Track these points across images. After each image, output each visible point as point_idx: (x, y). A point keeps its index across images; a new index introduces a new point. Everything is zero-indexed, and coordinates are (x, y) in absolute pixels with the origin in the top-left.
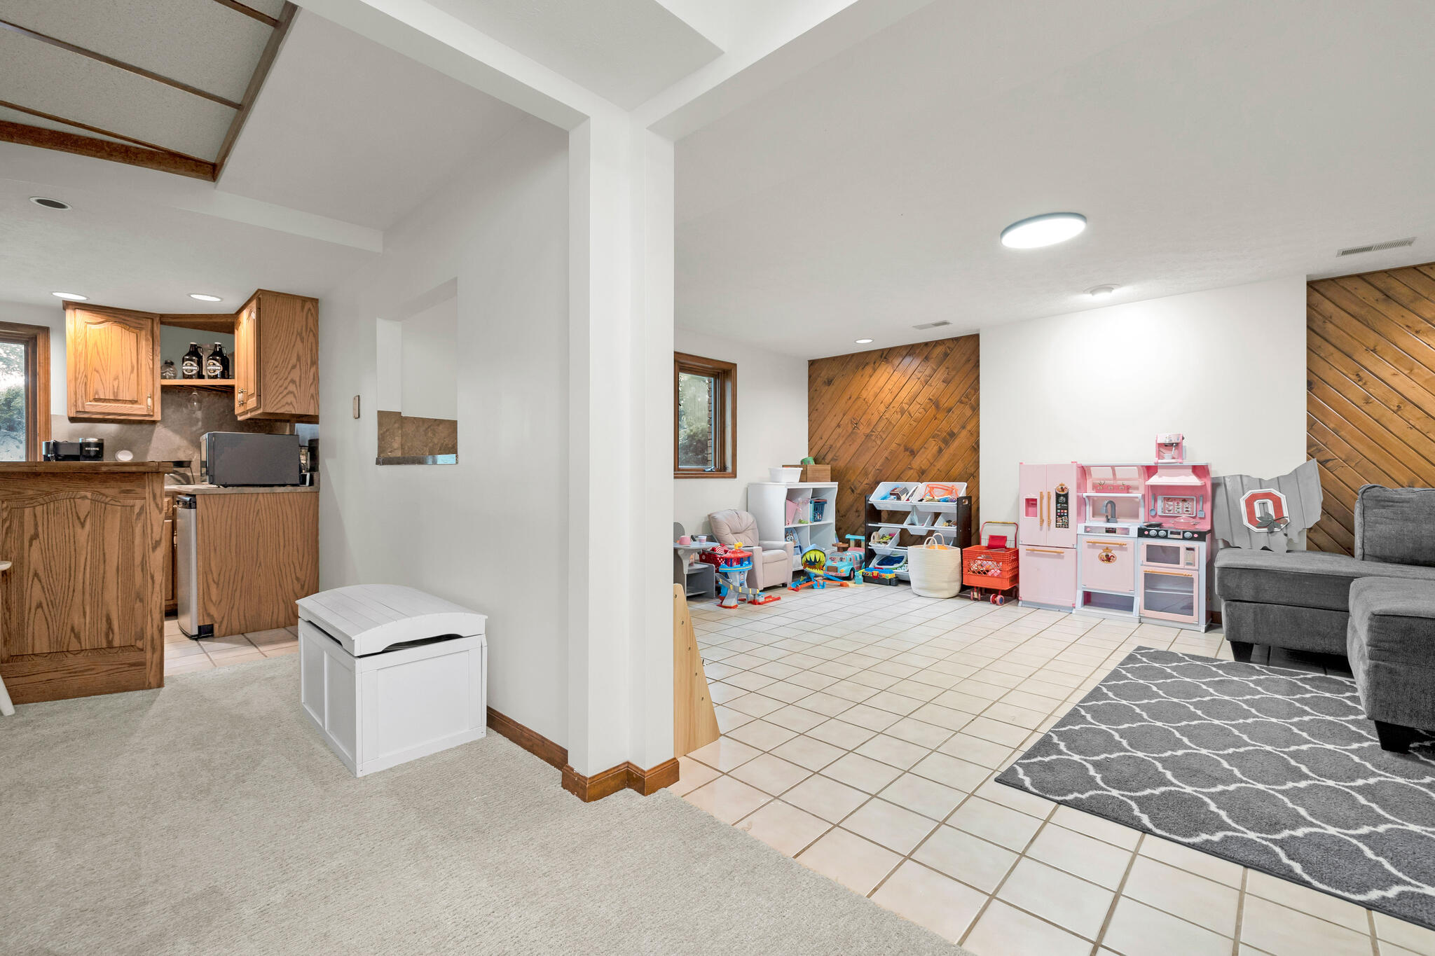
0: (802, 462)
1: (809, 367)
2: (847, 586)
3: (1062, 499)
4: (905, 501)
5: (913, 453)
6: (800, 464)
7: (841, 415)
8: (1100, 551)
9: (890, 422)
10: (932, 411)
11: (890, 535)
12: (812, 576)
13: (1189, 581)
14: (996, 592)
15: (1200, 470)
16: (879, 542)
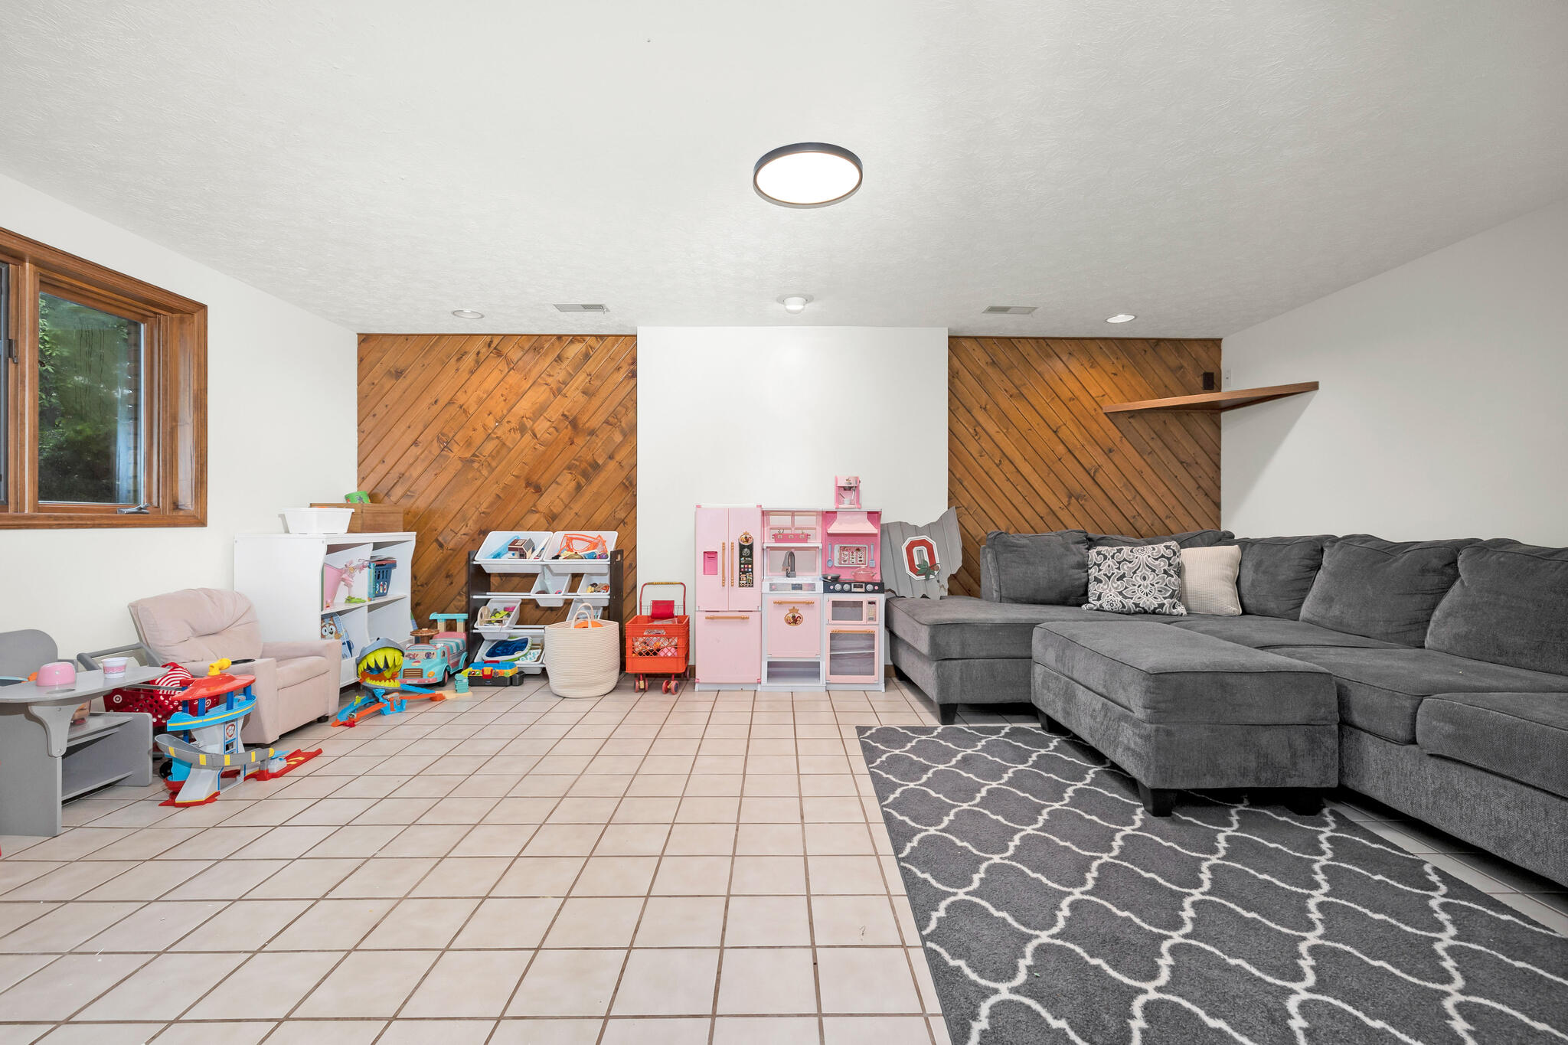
0: (347, 498)
1: (359, 344)
2: (442, 698)
3: (746, 550)
4: (532, 559)
5: (539, 490)
6: (343, 501)
7: (420, 427)
8: (785, 612)
9: (504, 444)
10: (567, 432)
11: (506, 609)
12: (379, 693)
13: (871, 636)
14: (667, 676)
15: (874, 516)
16: (490, 622)
